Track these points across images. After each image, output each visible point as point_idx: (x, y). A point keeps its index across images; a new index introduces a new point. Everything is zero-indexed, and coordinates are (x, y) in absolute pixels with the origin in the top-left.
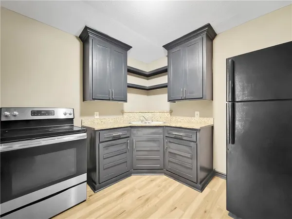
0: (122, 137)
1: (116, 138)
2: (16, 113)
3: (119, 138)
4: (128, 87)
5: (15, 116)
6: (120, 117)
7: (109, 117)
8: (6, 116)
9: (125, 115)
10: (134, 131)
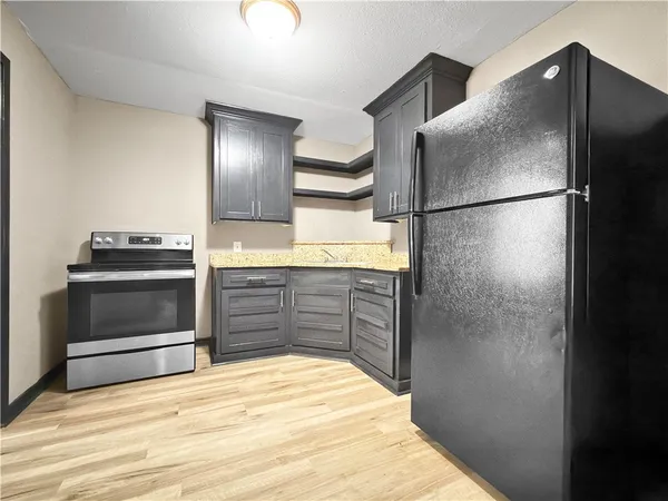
0: (267, 283)
1: (252, 285)
2: (109, 239)
3: (262, 285)
4: (295, 194)
5: (108, 243)
6: (287, 251)
7: (261, 251)
8: (99, 243)
9: (297, 249)
10: (296, 276)
